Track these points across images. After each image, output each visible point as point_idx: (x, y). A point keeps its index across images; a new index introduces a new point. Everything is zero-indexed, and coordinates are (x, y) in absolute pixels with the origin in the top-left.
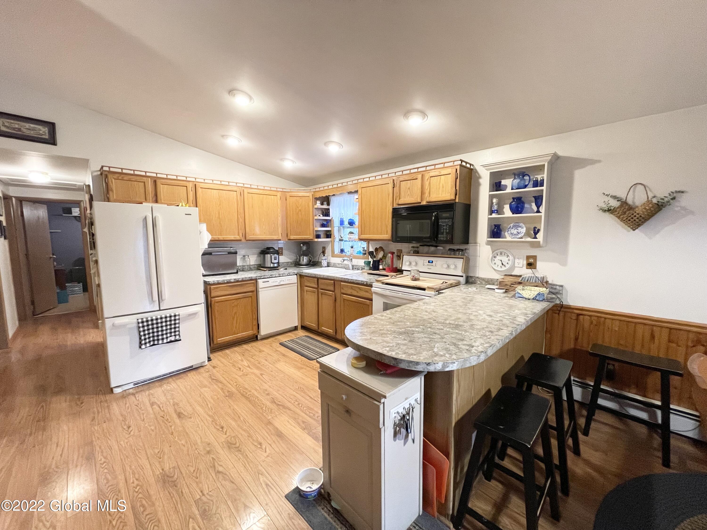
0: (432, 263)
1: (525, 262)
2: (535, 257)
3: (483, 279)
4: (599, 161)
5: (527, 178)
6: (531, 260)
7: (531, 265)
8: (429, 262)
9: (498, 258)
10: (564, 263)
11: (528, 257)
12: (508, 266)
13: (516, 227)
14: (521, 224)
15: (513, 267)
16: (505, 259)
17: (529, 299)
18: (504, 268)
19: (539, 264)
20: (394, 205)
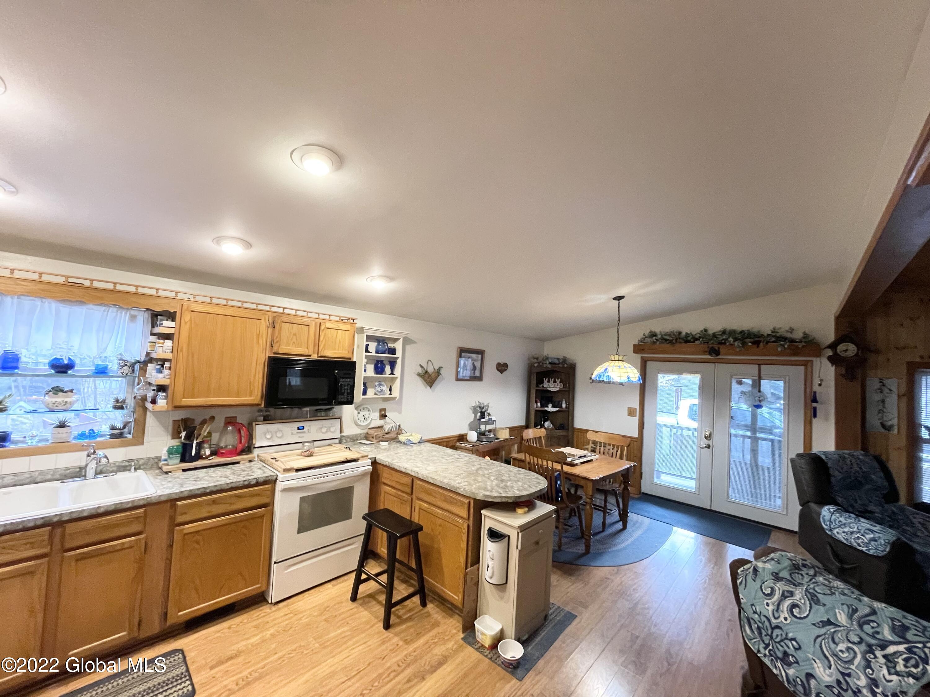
0: (303, 429)
1: (379, 415)
2: (384, 410)
4: (416, 343)
5: (384, 344)
6: (383, 413)
7: (383, 416)
8: (299, 428)
9: (362, 413)
10: (400, 412)
11: (381, 410)
12: (369, 420)
13: (378, 385)
14: (383, 383)
16: (366, 413)
17: (416, 444)
18: (365, 423)
19: (387, 416)
20: (269, 354)
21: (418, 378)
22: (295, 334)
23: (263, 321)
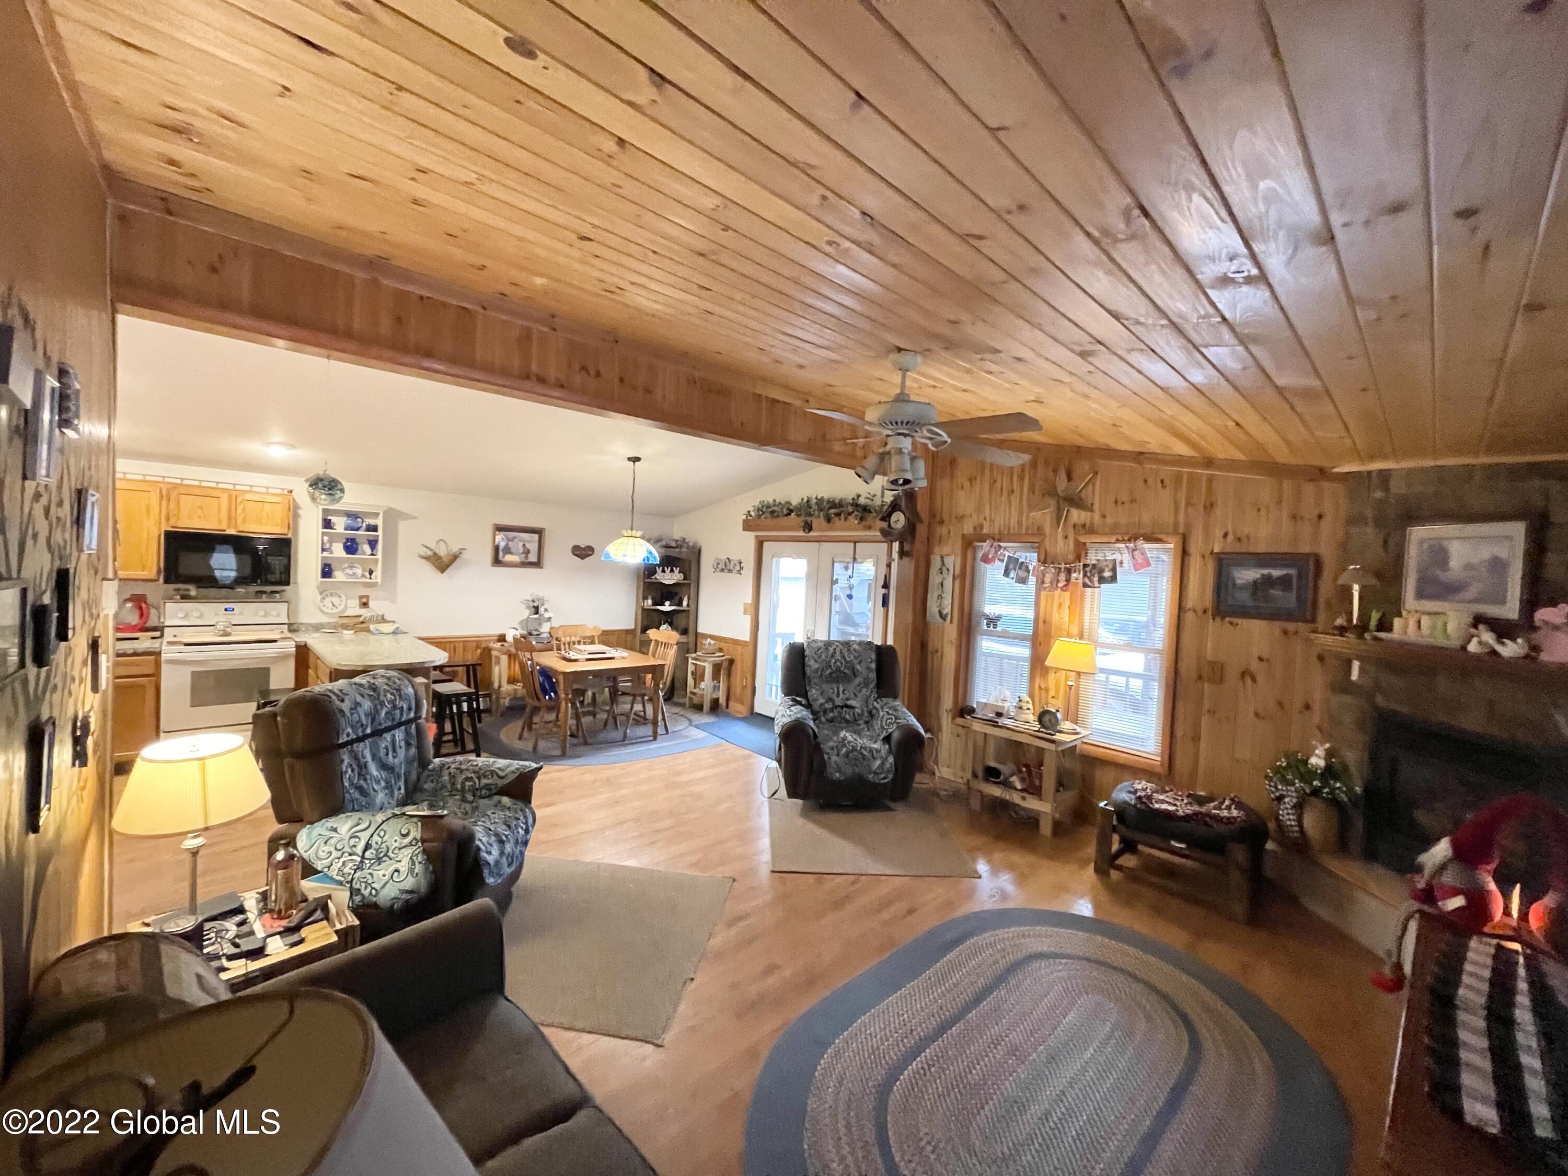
0: (233, 610)
1: (358, 602)
2: (367, 597)
3: (310, 625)
4: (415, 518)
5: (359, 520)
6: (364, 600)
7: (365, 605)
8: (226, 610)
9: (328, 599)
10: (393, 601)
11: (361, 597)
12: (340, 608)
13: (351, 567)
14: (356, 565)
15: (346, 608)
16: (336, 600)
17: (387, 634)
18: (335, 611)
19: (371, 604)
20: (165, 527)
21: (423, 561)
22: (200, 508)
23: (152, 493)
